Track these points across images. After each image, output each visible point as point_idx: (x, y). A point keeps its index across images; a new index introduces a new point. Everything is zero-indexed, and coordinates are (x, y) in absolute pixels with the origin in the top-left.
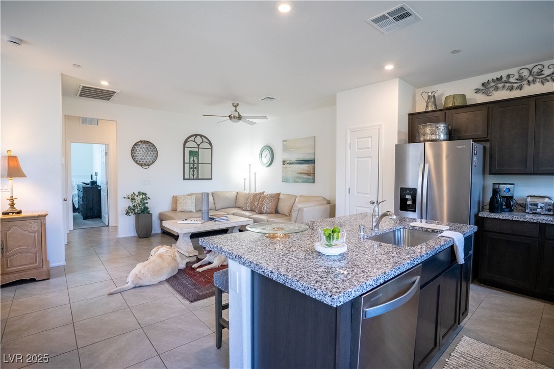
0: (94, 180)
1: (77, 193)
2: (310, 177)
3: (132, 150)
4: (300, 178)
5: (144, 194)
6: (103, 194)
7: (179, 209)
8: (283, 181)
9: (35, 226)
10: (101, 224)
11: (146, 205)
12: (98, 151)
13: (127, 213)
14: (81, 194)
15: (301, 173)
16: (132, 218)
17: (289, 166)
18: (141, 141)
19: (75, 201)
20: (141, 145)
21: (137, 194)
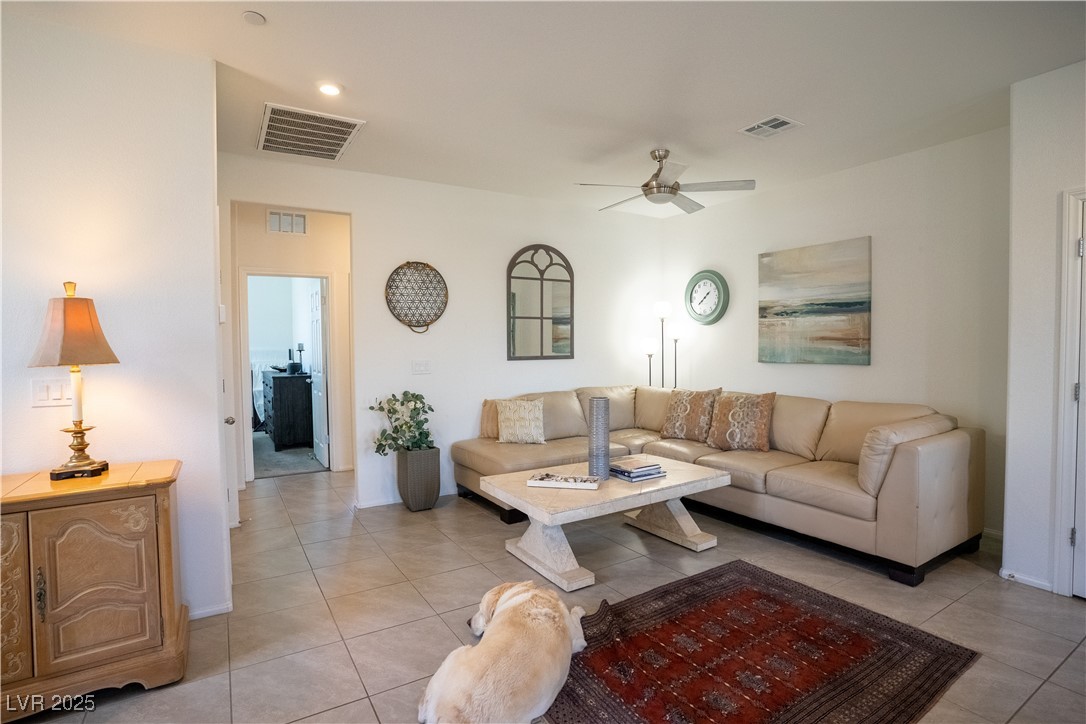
0: (297, 360)
1: (262, 389)
2: (857, 349)
3: (389, 286)
4: (819, 352)
5: (418, 398)
6: (317, 395)
7: (504, 436)
8: (760, 361)
9: (137, 518)
10: (313, 465)
11: (425, 426)
12: (304, 293)
13: (380, 449)
14: (271, 395)
15: (823, 338)
16: (389, 462)
17: (780, 319)
18: (409, 264)
19: (259, 408)
20: (408, 273)
21: (399, 397)
